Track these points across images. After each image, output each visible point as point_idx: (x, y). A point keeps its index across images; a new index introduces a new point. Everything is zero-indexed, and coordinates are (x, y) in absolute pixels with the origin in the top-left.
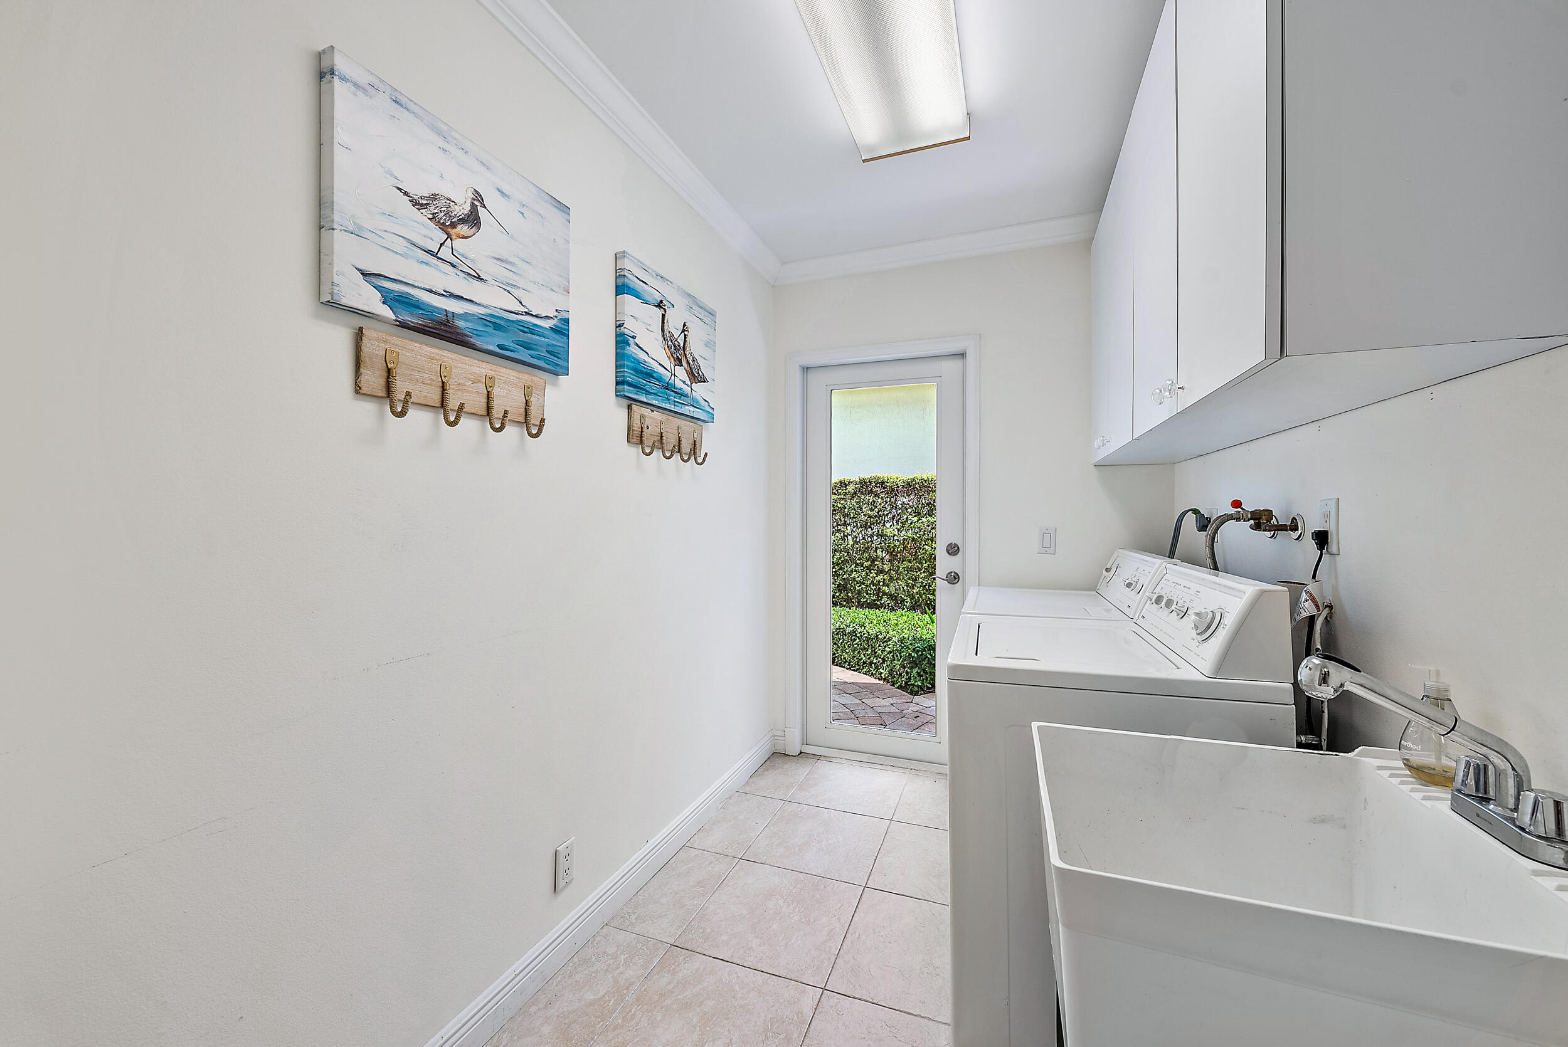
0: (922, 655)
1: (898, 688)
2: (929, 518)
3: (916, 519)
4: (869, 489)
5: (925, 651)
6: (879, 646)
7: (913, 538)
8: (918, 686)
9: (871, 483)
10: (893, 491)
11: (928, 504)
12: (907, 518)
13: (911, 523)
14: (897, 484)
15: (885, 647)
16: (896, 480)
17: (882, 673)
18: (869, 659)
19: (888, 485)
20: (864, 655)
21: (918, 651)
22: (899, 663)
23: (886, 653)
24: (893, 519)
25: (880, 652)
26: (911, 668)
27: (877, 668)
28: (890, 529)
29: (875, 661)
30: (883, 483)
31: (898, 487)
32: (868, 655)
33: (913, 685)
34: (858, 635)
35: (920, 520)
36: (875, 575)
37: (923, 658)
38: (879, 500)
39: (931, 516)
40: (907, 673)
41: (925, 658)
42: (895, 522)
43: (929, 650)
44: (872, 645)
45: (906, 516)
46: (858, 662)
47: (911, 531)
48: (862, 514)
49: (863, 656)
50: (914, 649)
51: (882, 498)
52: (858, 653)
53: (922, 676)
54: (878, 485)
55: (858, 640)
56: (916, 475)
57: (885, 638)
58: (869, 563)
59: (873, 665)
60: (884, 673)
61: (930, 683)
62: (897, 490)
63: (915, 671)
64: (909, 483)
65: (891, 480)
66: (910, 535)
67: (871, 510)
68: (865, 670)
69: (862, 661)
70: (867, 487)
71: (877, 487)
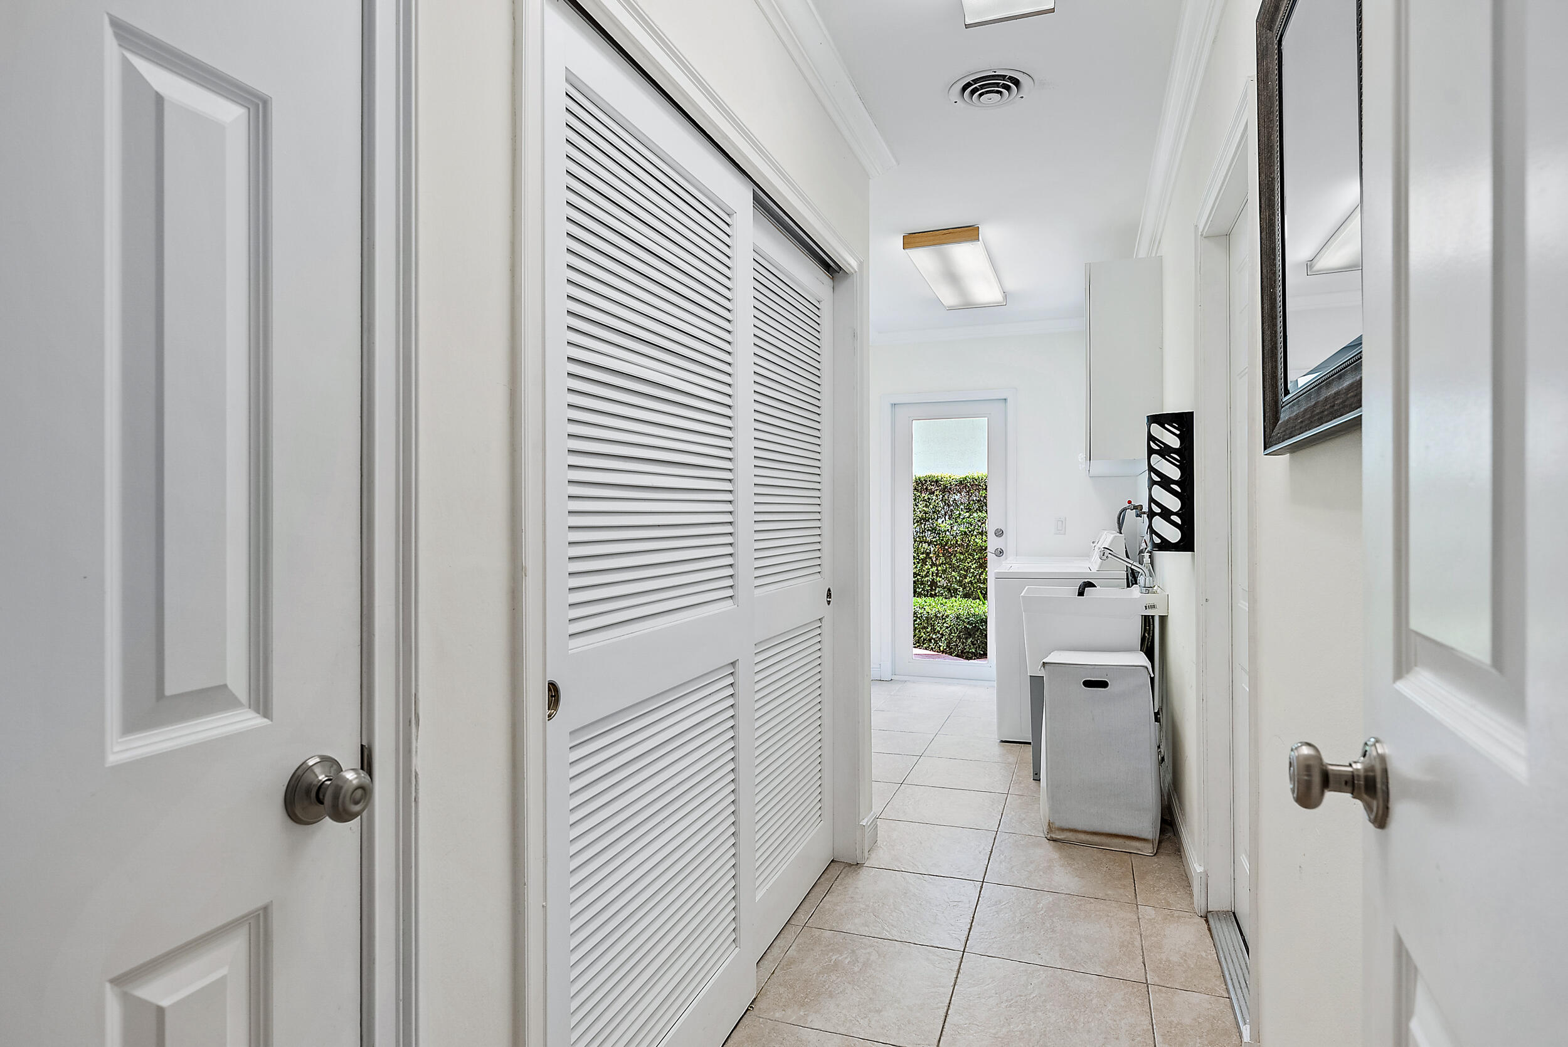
0: (976, 626)
1: (955, 656)
2: (980, 514)
3: (967, 514)
4: (925, 487)
5: (978, 623)
6: (938, 623)
7: (965, 532)
8: (972, 653)
9: (926, 481)
10: (945, 490)
11: (978, 501)
12: (960, 514)
13: (964, 518)
14: (950, 483)
15: (944, 623)
16: (949, 479)
17: (940, 646)
18: (929, 636)
19: (942, 483)
20: (924, 633)
21: (972, 624)
22: (956, 635)
23: (944, 628)
24: (946, 515)
25: (938, 629)
26: (966, 639)
27: (936, 642)
28: (943, 524)
29: (934, 637)
30: (937, 481)
31: (951, 485)
32: (928, 633)
33: (968, 652)
34: (919, 616)
35: (971, 515)
36: (930, 567)
37: (976, 629)
38: (934, 497)
39: (981, 512)
40: (963, 643)
41: (978, 629)
42: (947, 517)
43: (981, 623)
44: (931, 624)
45: (958, 512)
46: (918, 640)
47: (962, 526)
48: (918, 511)
49: (922, 634)
50: (969, 622)
51: (937, 495)
52: (919, 631)
53: (976, 644)
54: (933, 484)
55: (918, 620)
56: (967, 475)
57: (943, 615)
58: (924, 555)
59: (933, 641)
60: (943, 645)
61: (982, 650)
62: (950, 488)
63: (969, 641)
64: (961, 481)
65: (945, 479)
66: (962, 530)
67: (926, 506)
68: (925, 646)
69: (922, 638)
70: (923, 485)
71: (932, 485)
